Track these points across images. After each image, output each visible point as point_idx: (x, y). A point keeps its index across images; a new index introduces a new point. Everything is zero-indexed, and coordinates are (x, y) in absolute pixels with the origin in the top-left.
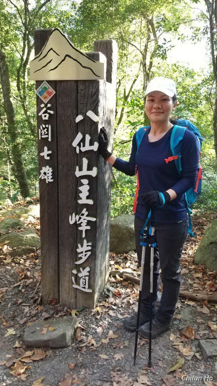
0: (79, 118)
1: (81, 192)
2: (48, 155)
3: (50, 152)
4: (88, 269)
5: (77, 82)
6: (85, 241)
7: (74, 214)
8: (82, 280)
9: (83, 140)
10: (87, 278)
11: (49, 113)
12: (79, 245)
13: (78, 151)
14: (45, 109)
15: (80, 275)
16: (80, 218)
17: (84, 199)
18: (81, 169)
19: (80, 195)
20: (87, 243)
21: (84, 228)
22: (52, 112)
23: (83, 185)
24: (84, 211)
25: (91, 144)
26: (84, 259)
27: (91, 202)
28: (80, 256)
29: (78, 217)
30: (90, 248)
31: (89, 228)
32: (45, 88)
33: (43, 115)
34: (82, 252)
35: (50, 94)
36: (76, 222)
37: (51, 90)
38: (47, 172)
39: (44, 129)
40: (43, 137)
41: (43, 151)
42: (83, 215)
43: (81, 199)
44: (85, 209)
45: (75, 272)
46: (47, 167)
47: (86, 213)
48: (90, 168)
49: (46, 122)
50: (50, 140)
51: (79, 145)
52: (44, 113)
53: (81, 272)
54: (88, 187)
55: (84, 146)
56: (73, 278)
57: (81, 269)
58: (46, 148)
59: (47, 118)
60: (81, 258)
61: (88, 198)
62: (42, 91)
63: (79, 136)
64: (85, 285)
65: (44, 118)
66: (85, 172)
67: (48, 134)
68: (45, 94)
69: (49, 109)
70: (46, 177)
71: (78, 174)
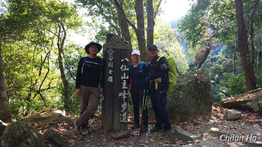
0: (123, 60)
1: (123, 84)
2: (111, 72)
3: (112, 71)
4: (126, 113)
5: (121, 49)
6: (125, 102)
7: (121, 93)
8: (123, 118)
9: (124, 67)
10: (125, 117)
11: (112, 59)
12: (123, 104)
13: (122, 71)
14: (111, 57)
15: (123, 116)
16: (123, 94)
17: (124, 87)
18: (123, 77)
19: (123, 85)
20: (126, 103)
21: (124, 97)
22: (113, 58)
23: (124, 82)
24: (124, 91)
25: (127, 68)
26: (124, 109)
27: (127, 88)
28: (123, 108)
29: (122, 94)
30: (126, 105)
31: (126, 97)
32: (111, 51)
33: (110, 59)
34: (124, 107)
35: (112, 52)
36: (121, 95)
37: (113, 51)
38: (111, 78)
39: (110, 64)
40: (110, 66)
41: (110, 71)
42: (124, 93)
43: (123, 87)
44: (125, 91)
45: (121, 115)
46: (111, 76)
47: (125, 92)
48: (126, 76)
49: (111, 61)
50: (112, 67)
51: (123, 69)
52: (111, 58)
53: (123, 115)
54: (126, 83)
55: (124, 69)
56: (120, 118)
57: (123, 114)
58: (110, 70)
59: (111, 60)
60: (123, 109)
61: (126, 86)
62: (110, 52)
63: (123, 66)
64: (125, 119)
65: (110, 60)
66: (125, 77)
67: (111, 65)
68: (111, 53)
69: (112, 57)
70: (110, 80)
71: (122, 78)
